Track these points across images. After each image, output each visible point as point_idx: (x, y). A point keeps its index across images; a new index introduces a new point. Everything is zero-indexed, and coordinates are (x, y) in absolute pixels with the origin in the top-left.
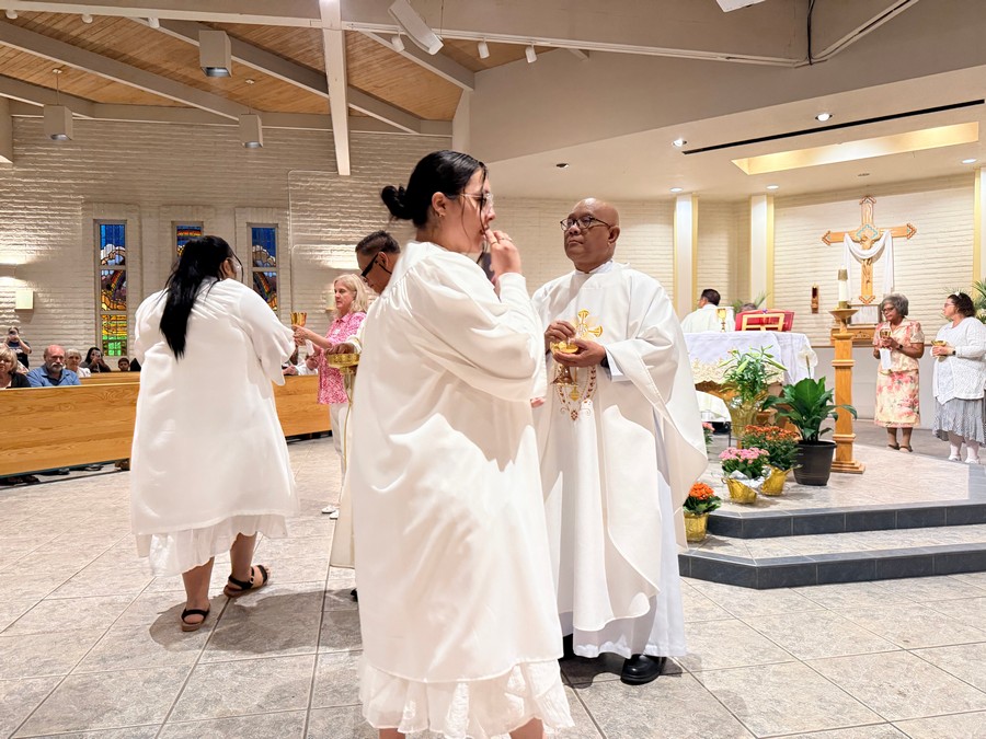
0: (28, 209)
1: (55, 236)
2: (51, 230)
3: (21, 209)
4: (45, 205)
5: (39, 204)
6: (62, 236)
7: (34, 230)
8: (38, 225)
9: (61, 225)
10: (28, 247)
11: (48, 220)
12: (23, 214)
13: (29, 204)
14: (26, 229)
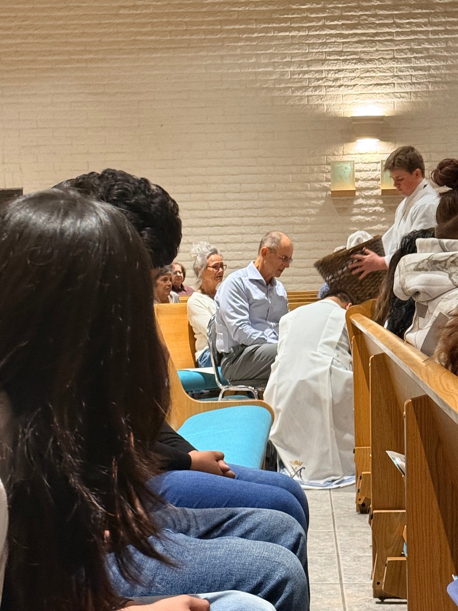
0: (398, 26)
1: (437, 68)
2: (431, 57)
3: (387, 25)
4: (423, 15)
5: (414, 16)
6: (448, 67)
7: (407, 60)
8: (412, 50)
9: (447, 49)
10: (397, 89)
11: (429, 41)
12: (389, 34)
13: (400, 17)
14: (394, 59)
